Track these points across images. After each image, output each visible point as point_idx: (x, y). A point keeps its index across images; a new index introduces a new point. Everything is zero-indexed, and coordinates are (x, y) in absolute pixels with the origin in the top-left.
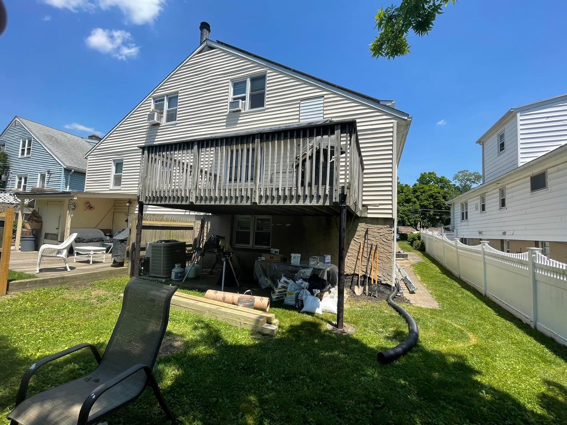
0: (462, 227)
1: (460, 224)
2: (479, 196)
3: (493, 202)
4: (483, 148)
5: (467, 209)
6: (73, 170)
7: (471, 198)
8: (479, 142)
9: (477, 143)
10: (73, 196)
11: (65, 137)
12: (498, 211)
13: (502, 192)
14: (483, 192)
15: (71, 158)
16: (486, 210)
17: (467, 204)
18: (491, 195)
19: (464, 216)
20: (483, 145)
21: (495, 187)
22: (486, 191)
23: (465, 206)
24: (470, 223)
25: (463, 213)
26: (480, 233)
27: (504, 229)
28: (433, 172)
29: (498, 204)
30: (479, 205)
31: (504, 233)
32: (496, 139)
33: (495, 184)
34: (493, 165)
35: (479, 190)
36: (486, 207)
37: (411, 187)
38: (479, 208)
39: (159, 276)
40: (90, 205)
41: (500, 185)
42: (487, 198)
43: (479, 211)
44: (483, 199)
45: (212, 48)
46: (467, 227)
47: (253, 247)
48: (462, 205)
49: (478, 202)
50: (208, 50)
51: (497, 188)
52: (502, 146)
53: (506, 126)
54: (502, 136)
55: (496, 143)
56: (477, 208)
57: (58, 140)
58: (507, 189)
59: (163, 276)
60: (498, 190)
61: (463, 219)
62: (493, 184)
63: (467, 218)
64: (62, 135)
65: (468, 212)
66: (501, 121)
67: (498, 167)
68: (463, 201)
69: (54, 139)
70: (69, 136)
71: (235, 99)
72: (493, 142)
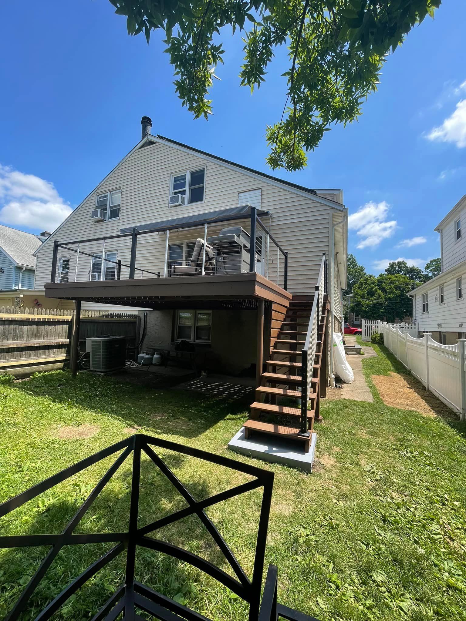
0: (424, 320)
1: (421, 317)
2: (438, 287)
3: (451, 293)
4: (442, 236)
5: (427, 301)
6: (24, 268)
7: (431, 289)
8: (437, 229)
9: (435, 230)
10: (19, 294)
11: (18, 234)
12: (455, 303)
13: (459, 282)
14: (442, 282)
15: (23, 255)
16: (445, 301)
17: (427, 295)
18: (448, 285)
19: (425, 308)
20: (441, 232)
21: (452, 277)
22: (444, 281)
23: (425, 297)
24: (430, 316)
25: (424, 305)
26: (439, 325)
27: (461, 321)
28: (403, 261)
29: (455, 294)
30: (438, 296)
31: (461, 325)
32: (453, 227)
33: (451, 274)
34: (451, 255)
35: (437, 281)
36: (445, 298)
37: (376, 278)
38: (438, 299)
39: (100, 370)
40: (37, 303)
41: (457, 275)
42: (445, 289)
43: (438, 303)
44: (442, 290)
45: (152, 143)
46: (427, 319)
47: (194, 341)
48: (423, 296)
49: (438, 293)
50: (149, 145)
51: (455, 278)
52: (459, 234)
53: (462, 213)
54: (458, 224)
55: (453, 231)
56: (436, 299)
57: (11, 238)
58: (464, 279)
59: (103, 370)
60: (455, 280)
61: (424, 311)
62: (450, 274)
63: (427, 311)
64: (15, 233)
65: (429, 304)
66: (456, 207)
67: (455, 256)
68: (423, 292)
69: (6, 237)
70: (21, 233)
71: (175, 193)
72: (451, 229)
